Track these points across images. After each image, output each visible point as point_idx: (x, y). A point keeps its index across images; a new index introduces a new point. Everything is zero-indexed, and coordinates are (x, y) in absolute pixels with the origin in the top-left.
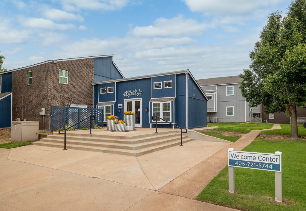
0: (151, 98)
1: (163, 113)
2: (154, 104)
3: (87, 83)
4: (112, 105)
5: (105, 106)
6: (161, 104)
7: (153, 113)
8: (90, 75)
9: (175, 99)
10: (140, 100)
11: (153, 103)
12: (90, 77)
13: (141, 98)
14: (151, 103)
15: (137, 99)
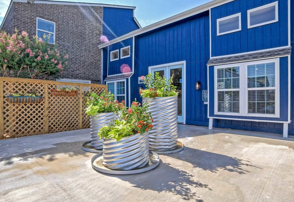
0: (211, 58)
1: (249, 91)
2: (219, 71)
3: (91, 45)
4: (127, 80)
5: (115, 82)
6: (243, 68)
7: (219, 92)
8: (96, 34)
9: (290, 51)
10: (182, 64)
11: (216, 68)
12: (95, 35)
13: (184, 62)
14: (212, 68)
15: (175, 65)
